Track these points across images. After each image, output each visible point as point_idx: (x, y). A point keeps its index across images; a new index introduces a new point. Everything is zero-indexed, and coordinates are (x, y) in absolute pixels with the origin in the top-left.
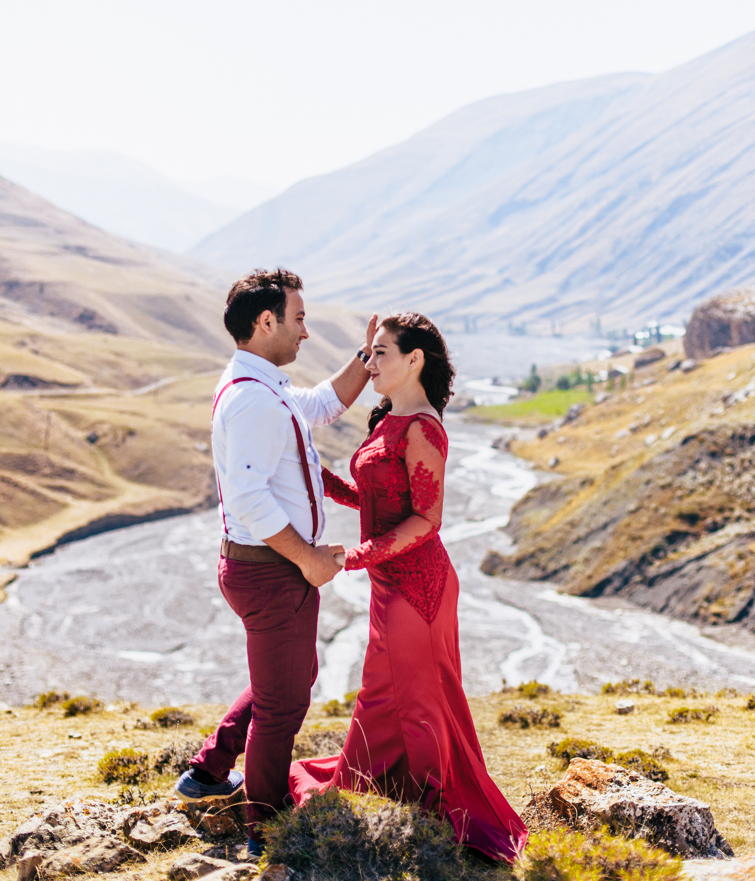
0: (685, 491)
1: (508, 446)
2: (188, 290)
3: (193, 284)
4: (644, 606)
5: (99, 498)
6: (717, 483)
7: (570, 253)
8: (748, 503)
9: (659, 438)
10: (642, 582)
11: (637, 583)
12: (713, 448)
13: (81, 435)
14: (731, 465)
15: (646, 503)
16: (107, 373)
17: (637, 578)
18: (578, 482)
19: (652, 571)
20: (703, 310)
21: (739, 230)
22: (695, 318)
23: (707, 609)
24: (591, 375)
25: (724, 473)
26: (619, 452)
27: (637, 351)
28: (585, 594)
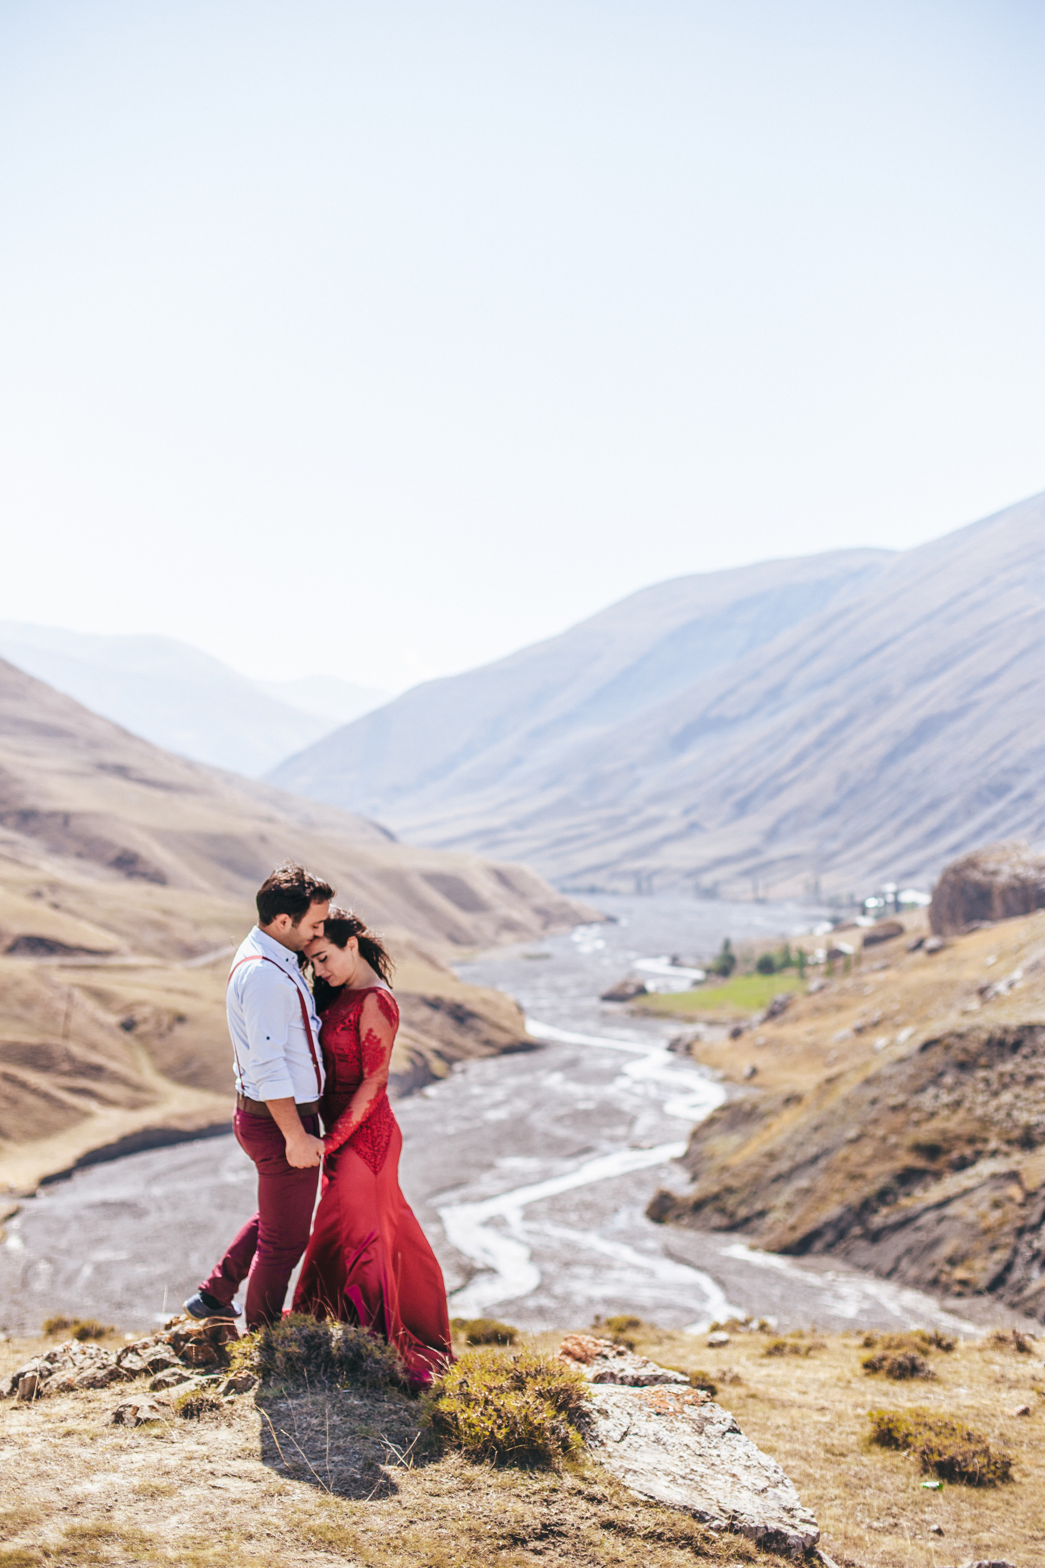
0: (923, 1114)
1: (689, 1049)
2: (265, 828)
3: (270, 820)
4: (865, 1268)
5: (135, 1106)
6: (967, 1104)
7: (779, 790)
8: (1007, 1132)
9: (893, 1042)
10: (862, 1236)
11: (857, 1237)
12: (962, 1057)
13: (113, 1019)
14: (987, 1081)
15: (871, 1129)
16: (151, 938)
17: (857, 1230)
18: (780, 1099)
19: (877, 1220)
20: (956, 870)
21: (1007, 763)
22: (944, 881)
23: (949, 1274)
24: (802, 955)
25: (976, 1091)
26: (837, 1060)
27: (866, 923)
28: (786, 1250)
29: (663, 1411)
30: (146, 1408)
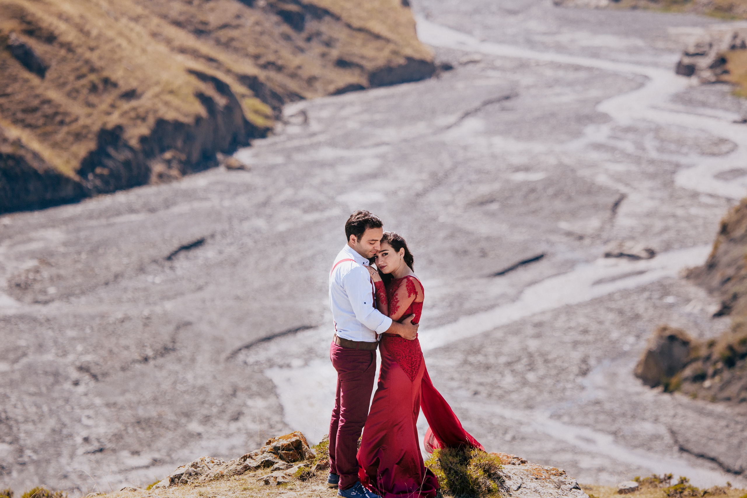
29: (539, 477)
30: (280, 477)
